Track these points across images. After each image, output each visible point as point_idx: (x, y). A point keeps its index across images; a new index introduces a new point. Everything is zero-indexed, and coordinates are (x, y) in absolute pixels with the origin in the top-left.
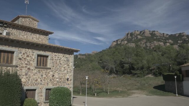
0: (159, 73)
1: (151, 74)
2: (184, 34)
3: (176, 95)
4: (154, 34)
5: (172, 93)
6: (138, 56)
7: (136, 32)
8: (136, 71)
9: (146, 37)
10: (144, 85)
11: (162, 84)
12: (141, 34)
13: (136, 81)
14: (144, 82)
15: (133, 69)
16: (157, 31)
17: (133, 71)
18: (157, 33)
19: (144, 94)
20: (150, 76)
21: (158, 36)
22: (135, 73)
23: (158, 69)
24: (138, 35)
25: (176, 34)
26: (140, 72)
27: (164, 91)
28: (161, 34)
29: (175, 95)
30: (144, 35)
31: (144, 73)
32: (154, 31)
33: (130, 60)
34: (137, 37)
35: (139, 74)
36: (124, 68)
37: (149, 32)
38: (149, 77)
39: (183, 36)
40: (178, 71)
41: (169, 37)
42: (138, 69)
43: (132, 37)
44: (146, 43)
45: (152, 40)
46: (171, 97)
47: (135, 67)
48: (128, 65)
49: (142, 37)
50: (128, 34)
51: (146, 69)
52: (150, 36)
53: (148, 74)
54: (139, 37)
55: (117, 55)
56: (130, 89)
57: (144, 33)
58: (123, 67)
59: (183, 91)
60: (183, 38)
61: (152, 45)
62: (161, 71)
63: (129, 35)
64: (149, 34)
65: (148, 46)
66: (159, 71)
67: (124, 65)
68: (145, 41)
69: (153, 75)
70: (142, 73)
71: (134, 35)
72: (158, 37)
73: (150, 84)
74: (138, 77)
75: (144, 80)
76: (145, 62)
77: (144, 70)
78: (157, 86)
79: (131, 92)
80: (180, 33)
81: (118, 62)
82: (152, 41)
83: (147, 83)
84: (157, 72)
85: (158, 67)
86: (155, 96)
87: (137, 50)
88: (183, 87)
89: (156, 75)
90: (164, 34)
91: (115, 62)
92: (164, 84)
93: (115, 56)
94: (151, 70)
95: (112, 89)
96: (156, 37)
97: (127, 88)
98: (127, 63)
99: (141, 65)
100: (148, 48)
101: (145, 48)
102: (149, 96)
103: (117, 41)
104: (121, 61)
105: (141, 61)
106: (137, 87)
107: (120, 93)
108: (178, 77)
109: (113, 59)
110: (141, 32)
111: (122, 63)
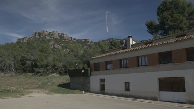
0: (64, 72)
1: (56, 72)
2: (89, 40)
4: (63, 36)
5: (79, 91)
6: (42, 52)
7: (45, 32)
8: (40, 69)
9: (55, 38)
10: (47, 83)
11: (67, 82)
12: (50, 35)
13: (38, 79)
14: (47, 80)
15: (37, 66)
16: (66, 35)
17: (35, 69)
18: (66, 36)
19: (44, 93)
20: (55, 75)
21: (66, 39)
22: (38, 71)
23: (63, 68)
24: (47, 35)
25: (82, 40)
26: (43, 70)
27: (68, 89)
28: (69, 38)
29: (81, 92)
30: (53, 36)
31: (48, 71)
32: (63, 34)
33: (33, 58)
34: (46, 38)
35: (43, 72)
36: (26, 66)
37: (58, 34)
38: (53, 76)
39: (88, 42)
40: (86, 65)
41: (76, 41)
42: (42, 67)
43: (40, 37)
44: (54, 44)
45: (60, 42)
46: (77, 94)
47: (39, 64)
48: (30, 62)
49: (50, 38)
50: (36, 33)
51: (51, 67)
52: (59, 38)
53: (52, 73)
54: (48, 38)
55: (18, 50)
56: (28, 88)
57: (52, 34)
58: (23, 64)
59: (90, 87)
60: (88, 44)
61: (60, 47)
62: (67, 69)
63: (37, 35)
64: (58, 36)
65: (56, 48)
66: (64, 69)
67: (25, 62)
68: (53, 42)
69: (58, 74)
70: (46, 71)
71: (43, 35)
72: (66, 41)
73: (54, 83)
74: (42, 75)
75: (48, 79)
76: (50, 59)
77: (48, 68)
78: (62, 84)
79: (28, 91)
80: (86, 39)
81: (19, 58)
82: (60, 44)
83: (50, 82)
84: (62, 70)
85: (64, 66)
86: (58, 94)
87: (43, 45)
88: (90, 82)
89: (61, 74)
90: (71, 38)
91: (14, 57)
92: (69, 82)
93: (15, 51)
94: (56, 69)
95: (2, 88)
96: (64, 40)
97: (24, 87)
98: (30, 60)
99: (46, 63)
100: (56, 50)
101: (53, 50)
102: (49, 95)
103: (23, 39)
104: (23, 57)
105: (46, 58)
106: (37, 86)
107: (10, 93)
108: (86, 71)
109: (12, 53)
110: (50, 33)
111: (23, 59)
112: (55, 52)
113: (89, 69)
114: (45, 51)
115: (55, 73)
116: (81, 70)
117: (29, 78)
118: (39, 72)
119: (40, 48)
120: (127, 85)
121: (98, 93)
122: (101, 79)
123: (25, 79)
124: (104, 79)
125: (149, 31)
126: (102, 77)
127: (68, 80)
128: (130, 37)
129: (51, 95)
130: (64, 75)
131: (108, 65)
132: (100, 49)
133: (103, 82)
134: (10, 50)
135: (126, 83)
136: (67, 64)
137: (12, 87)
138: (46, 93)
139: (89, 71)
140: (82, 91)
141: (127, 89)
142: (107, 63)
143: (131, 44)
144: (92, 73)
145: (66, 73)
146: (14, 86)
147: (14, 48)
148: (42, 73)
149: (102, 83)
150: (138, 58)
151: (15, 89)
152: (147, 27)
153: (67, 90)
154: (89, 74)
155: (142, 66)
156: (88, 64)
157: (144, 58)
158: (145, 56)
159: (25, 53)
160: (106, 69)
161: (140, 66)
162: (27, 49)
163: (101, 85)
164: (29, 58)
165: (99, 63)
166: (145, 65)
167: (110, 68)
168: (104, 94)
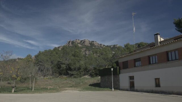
0: (95, 74)
1: (87, 74)
2: (118, 46)
3: (112, 90)
4: (93, 43)
5: (109, 89)
6: (75, 56)
7: (77, 40)
8: (73, 72)
9: (86, 46)
10: (80, 83)
11: (98, 82)
12: (82, 43)
13: (71, 80)
14: (79, 81)
15: (70, 69)
16: (96, 42)
17: (70, 72)
18: (96, 43)
20: (86, 76)
22: (72, 73)
23: (94, 70)
24: (79, 43)
25: (111, 46)
26: (76, 73)
27: (99, 87)
28: (99, 45)
30: (85, 44)
31: (80, 73)
32: (93, 41)
33: (67, 62)
34: (78, 45)
36: (61, 69)
37: (89, 42)
38: (85, 77)
40: (115, 64)
41: (105, 47)
42: (75, 70)
43: (73, 45)
44: (85, 51)
45: (91, 49)
46: (107, 91)
47: (72, 67)
48: (65, 65)
49: (82, 46)
50: (69, 42)
51: (83, 70)
52: (90, 45)
53: (85, 75)
54: (80, 45)
55: (54, 55)
56: (63, 87)
57: (84, 42)
58: (59, 68)
59: (119, 85)
63: (70, 43)
65: (87, 54)
66: (95, 72)
67: (60, 66)
68: (84, 49)
69: (89, 76)
70: (79, 73)
71: (75, 43)
72: (96, 47)
73: (85, 83)
74: (75, 77)
76: (82, 62)
77: (80, 70)
78: (93, 84)
80: (115, 45)
81: (56, 63)
83: (82, 82)
84: (93, 73)
85: (95, 68)
86: (89, 91)
87: (76, 50)
88: (119, 80)
89: (92, 76)
90: (101, 44)
91: (52, 62)
92: (100, 82)
93: (52, 56)
94: (88, 72)
95: (42, 87)
96: (94, 46)
97: (59, 86)
98: (64, 64)
99: (78, 66)
100: (87, 56)
101: (85, 56)
102: (82, 92)
103: (59, 47)
104: (59, 62)
105: (79, 62)
106: (71, 85)
107: (48, 90)
108: (115, 70)
109: (50, 59)
110: (81, 41)
111: (59, 63)
112: (86, 58)
113: (118, 67)
114: (78, 55)
115: (87, 76)
116: (110, 69)
117: (64, 80)
118: (72, 75)
119: (73, 53)
120: (157, 80)
121: (127, 90)
122: (130, 77)
123: (60, 80)
124: (133, 76)
125: (177, 29)
126: (131, 74)
127: (99, 81)
128: (157, 34)
129: (83, 92)
130: (95, 76)
131: (137, 62)
132: (128, 51)
133: (132, 79)
134: (48, 56)
135: (156, 79)
136: (97, 66)
137: (50, 87)
138: (78, 91)
139: (118, 70)
140: (112, 89)
141: (158, 85)
142: (136, 60)
143: (159, 41)
144: (121, 71)
145: (96, 75)
146: (51, 86)
147: (51, 54)
148: (75, 75)
149: (131, 81)
150: (167, 53)
151: (52, 88)
152: (175, 25)
153: (97, 88)
154: (118, 72)
155: (172, 60)
156: (117, 63)
157: (174, 52)
158: (175, 50)
159: (60, 58)
160: (135, 66)
161: (171, 61)
162: (62, 55)
163: (130, 82)
164: (64, 62)
165: (127, 61)
166: (176, 59)
167: (139, 65)
168: (134, 91)
